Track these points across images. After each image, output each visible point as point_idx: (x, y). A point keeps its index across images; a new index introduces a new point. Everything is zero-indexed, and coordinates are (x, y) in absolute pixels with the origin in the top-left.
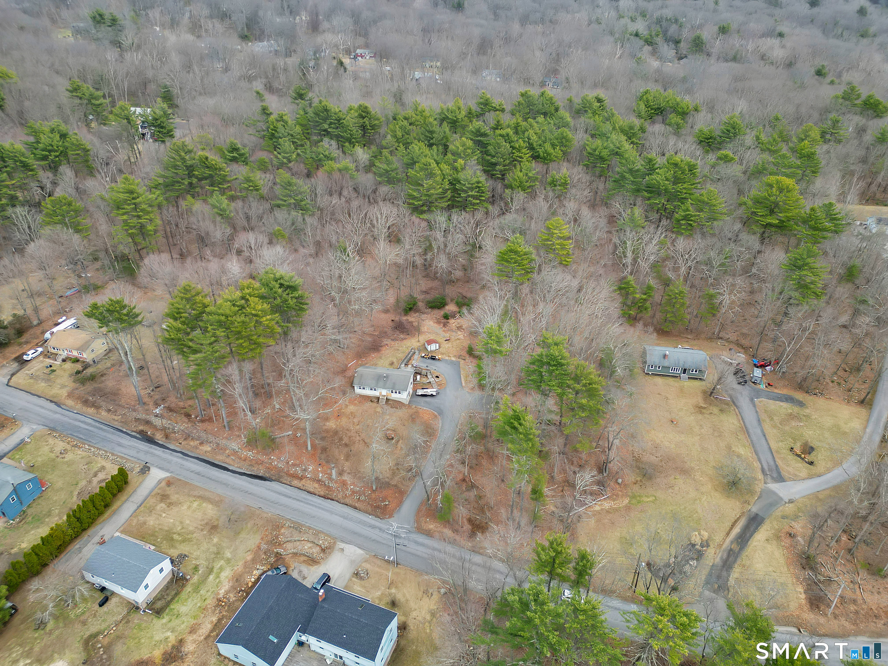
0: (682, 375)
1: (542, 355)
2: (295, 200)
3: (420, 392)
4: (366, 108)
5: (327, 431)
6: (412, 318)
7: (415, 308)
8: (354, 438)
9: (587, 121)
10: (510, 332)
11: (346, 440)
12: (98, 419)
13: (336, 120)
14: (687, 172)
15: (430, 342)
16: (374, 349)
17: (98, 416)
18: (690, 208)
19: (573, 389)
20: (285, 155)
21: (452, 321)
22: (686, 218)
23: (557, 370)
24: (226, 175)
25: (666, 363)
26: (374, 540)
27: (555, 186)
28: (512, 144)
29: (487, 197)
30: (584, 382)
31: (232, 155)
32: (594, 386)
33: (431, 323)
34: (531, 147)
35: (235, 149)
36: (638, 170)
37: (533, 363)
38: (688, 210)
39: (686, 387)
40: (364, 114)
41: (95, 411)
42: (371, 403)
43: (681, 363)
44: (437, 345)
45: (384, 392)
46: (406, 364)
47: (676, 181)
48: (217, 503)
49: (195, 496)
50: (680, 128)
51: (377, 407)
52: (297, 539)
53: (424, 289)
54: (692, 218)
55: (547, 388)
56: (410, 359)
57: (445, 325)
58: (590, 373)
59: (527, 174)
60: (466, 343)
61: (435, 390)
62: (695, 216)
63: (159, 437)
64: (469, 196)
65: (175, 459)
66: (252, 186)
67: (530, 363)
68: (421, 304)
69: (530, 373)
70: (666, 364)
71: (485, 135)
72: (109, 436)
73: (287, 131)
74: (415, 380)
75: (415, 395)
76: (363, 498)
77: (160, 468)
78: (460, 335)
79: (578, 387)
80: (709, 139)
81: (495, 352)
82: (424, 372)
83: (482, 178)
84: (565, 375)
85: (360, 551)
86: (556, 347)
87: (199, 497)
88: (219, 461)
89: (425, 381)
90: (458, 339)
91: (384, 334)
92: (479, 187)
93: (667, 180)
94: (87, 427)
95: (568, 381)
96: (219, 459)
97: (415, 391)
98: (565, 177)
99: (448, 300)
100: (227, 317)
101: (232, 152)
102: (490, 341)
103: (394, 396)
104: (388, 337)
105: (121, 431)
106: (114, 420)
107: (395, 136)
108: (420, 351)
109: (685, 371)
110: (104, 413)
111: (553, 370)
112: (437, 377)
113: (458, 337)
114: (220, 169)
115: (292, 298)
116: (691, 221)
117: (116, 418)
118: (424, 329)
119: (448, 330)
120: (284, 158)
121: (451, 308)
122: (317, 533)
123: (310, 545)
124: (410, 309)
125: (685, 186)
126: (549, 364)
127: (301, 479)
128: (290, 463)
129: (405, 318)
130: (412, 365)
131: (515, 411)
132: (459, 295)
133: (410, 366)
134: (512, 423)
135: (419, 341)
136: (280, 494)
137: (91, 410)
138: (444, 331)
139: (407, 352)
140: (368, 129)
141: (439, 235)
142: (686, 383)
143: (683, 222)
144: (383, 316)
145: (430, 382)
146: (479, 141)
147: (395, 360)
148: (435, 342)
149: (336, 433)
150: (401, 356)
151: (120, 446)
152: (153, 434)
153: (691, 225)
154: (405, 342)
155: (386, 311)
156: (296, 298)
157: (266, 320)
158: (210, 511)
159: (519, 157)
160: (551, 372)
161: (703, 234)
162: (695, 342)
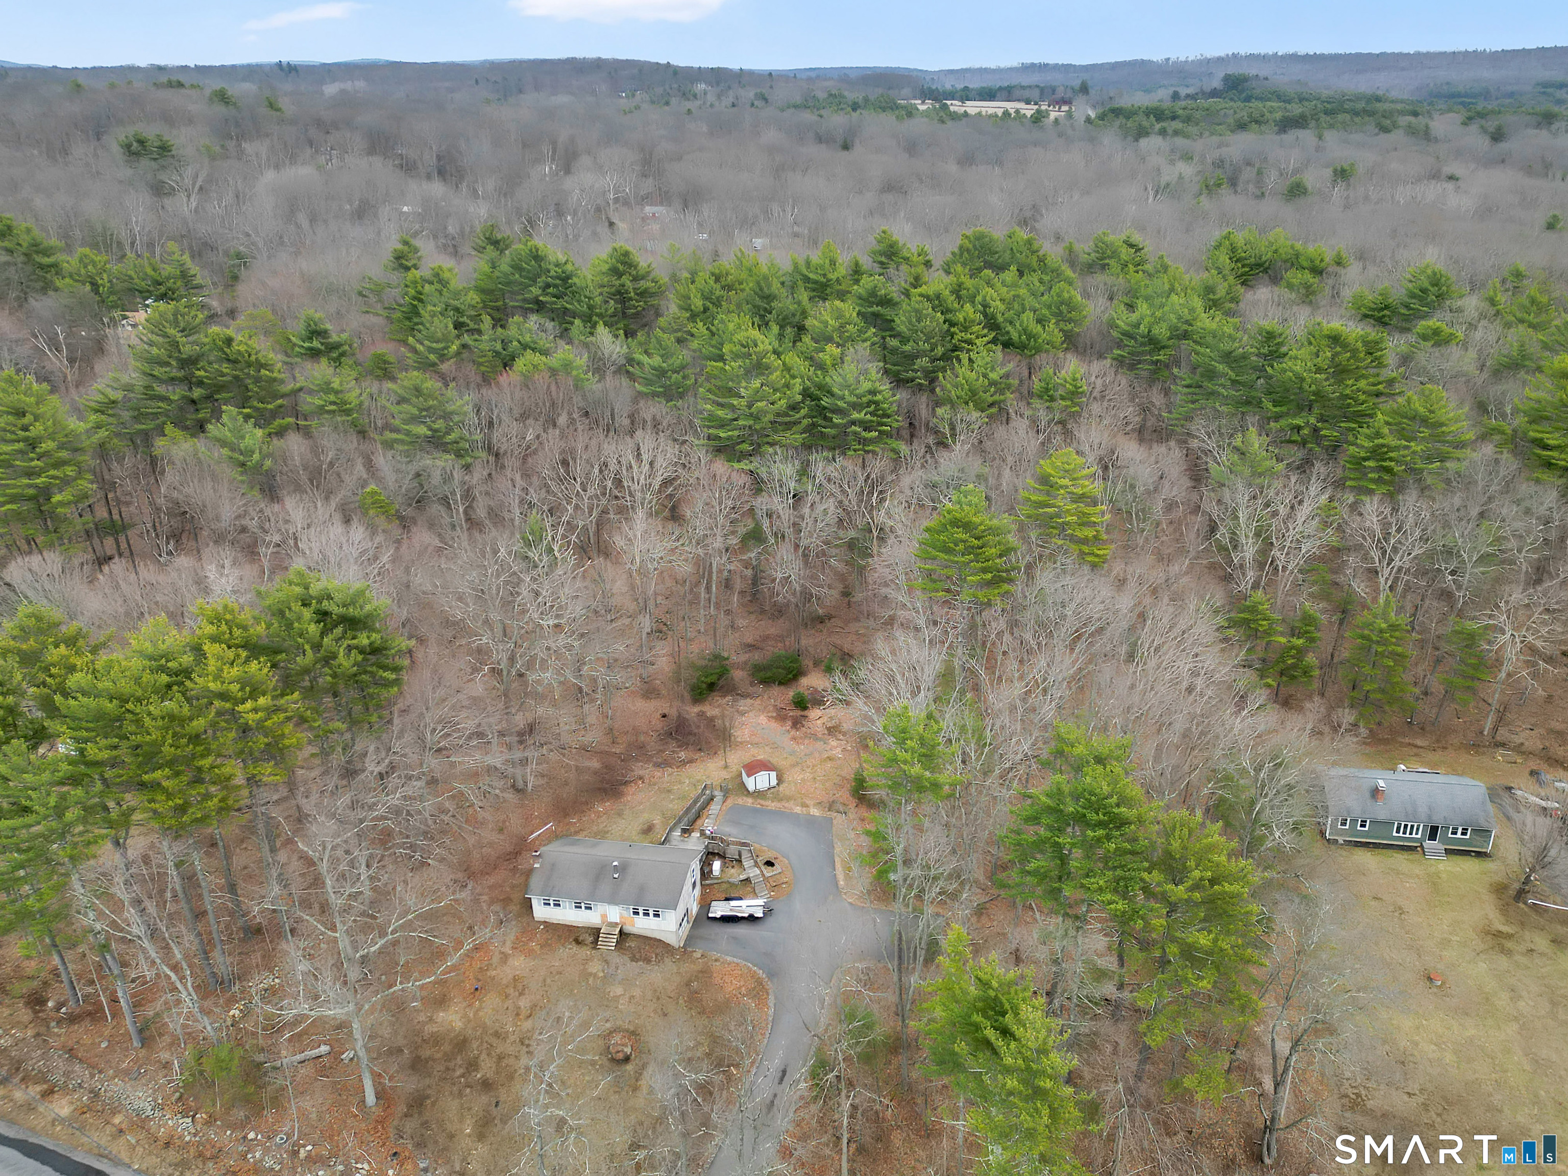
0: (1428, 844)
1: (1060, 791)
2: (431, 429)
3: (719, 909)
4: (627, 254)
5: (436, 1040)
6: (712, 708)
7: (721, 683)
8: (511, 1061)
9: (1110, 280)
10: (963, 729)
11: (487, 1068)
13: (558, 278)
14: (1362, 355)
15: (753, 768)
16: (605, 791)
18: (1386, 430)
19: (1163, 897)
20: (434, 345)
21: (814, 713)
22: (1377, 453)
23: (1108, 838)
24: (275, 380)
25: (1381, 812)
27: (1052, 399)
28: (949, 316)
29: (895, 425)
30: (1197, 874)
31: (306, 345)
32: (1227, 887)
33: (763, 719)
34: (992, 324)
35: (316, 333)
36: (1244, 357)
37: (1034, 819)
38: (1378, 435)
39: (1444, 876)
40: (621, 267)
42: (575, 948)
43: (1423, 811)
44: (773, 774)
45: (615, 914)
46: (684, 831)
47: (1340, 372)
50: (1313, 293)
51: (591, 959)
53: (750, 640)
54: (1391, 455)
55: (1080, 894)
56: (698, 816)
57: (797, 723)
58: (1211, 848)
59: (985, 376)
60: (849, 770)
61: (761, 902)
62: (1397, 448)
64: (853, 423)
66: (334, 403)
67: (1027, 820)
68: (738, 675)
69: (1025, 852)
70: (1382, 816)
71: (887, 302)
73: (443, 299)
74: (705, 874)
75: (703, 919)
78: (836, 747)
79: (1180, 892)
80: (1382, 309)
81: (919, 786)
82: (732, 851)
83: (885, 387)
84: (1133, 853)
86: (1100, 768)
89: (736, 876)
90: (830, 759)
91: (638, 751)
92: (877, 403)
93: (1319, 370)
95: (1145, 875)
97: (705, 906)
98: (1074, 380)
99: (807, 662)
100: (124, 700)
101: (310, 339)
102: (901, 755)
103: (643, 925)
104: (649, 759)
107: (688, 309)
108: (726, 792)
109: (1433, 832)
111: (1099, 840)
112: (770, 864)
113: (829, 754)
114: (261, 366)
115: (350, 648)
116: (1391, 459)
118: (741, 733)
119: (806, 736)
120: (431, 350)
121: (813, 681)
124: (711, 687)
125: (1362, 384)
126: (1080, 819)
128: (302, 1154)
129: (696, 709)
130: (702, 833)
131: (984, 984)
132: (833, 650)
133: (696, 834)
134: (977, 1027)
135: (726, 767)
138: (794, 739)
139: (693, 795)
140: (631, 299)
141: (779, 505)
142: (1441, 867)
143: (1371, 464)
144: (640, 705)
145: (748, 880)
146: (876, 315)
147: (657, 821)
148: (765, 766)
149: (461, 1044)
150: (677, 807)
153: (1388, 470)
154: (690, 769)
155: (649, 691)
156: (362, 651)
157: (255, 710)
159: (965, 342)
160: (1090, 847)
161: (1424, 489)
162: (1437, 756)
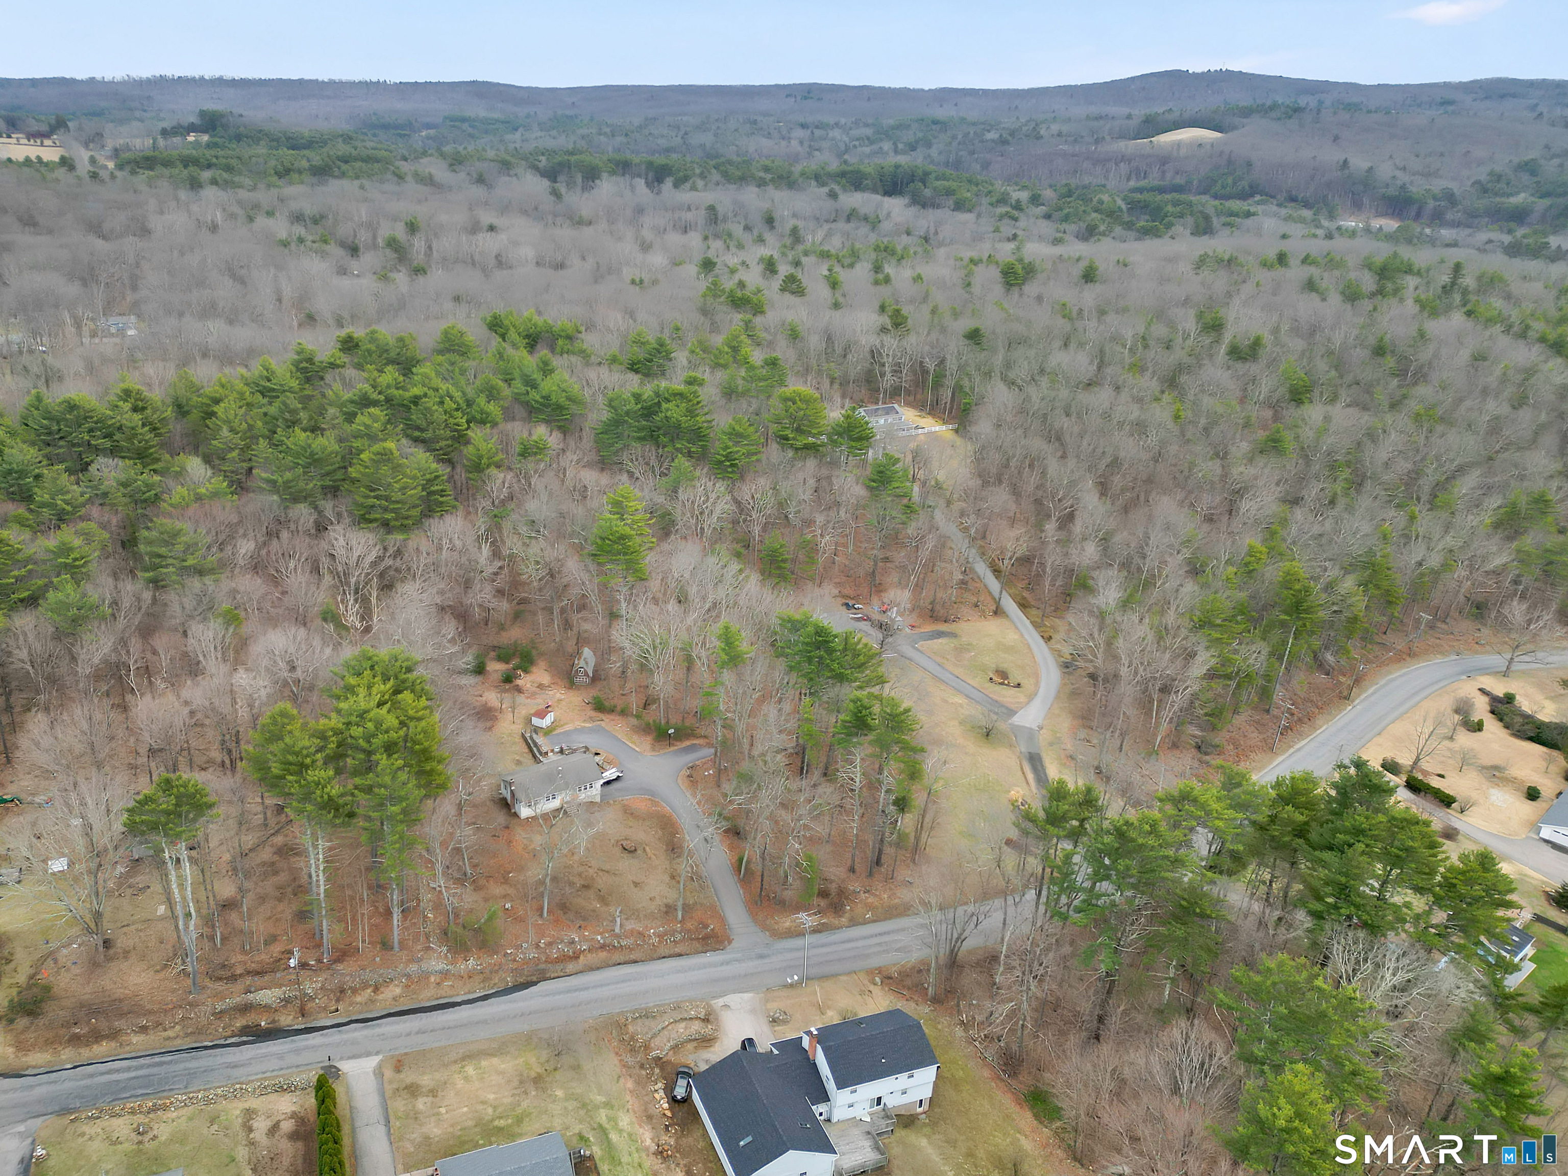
8: (586, 873)
11: (578, 881)
12: (133, 1055)
17: (128, 1048)
21: (520, 682)
26: (746, 975)
38: (727, 447)
41: (113, 1044)
42: (560, 820)
45: (566, 796)
48: (500, 1049)
49: (455, 1062)
52: (660, 1027)
63: (286, 1020)
65: (357, 1034)
72: (193, 1064)
76: (679, 937)
77: (349, 1058)
85: (747, 996)
87: (463, 1059)
88: (429, 1000)
94: (133, 1074)
96: (426, 997)
103: (583, 796)
105: (206, 1048)
106: (169, 1038)
110: (135, 1039)
117: (170, 1033)
122: (677, 1007)
123: (683, 1025)
127: (576, 957)
128: (542, 945)
136: (569, 991)
137: (103, 1048)
149: (555, 878)
151: (235, 1067)
152: (274, 1021)
158: (505, 1065)
